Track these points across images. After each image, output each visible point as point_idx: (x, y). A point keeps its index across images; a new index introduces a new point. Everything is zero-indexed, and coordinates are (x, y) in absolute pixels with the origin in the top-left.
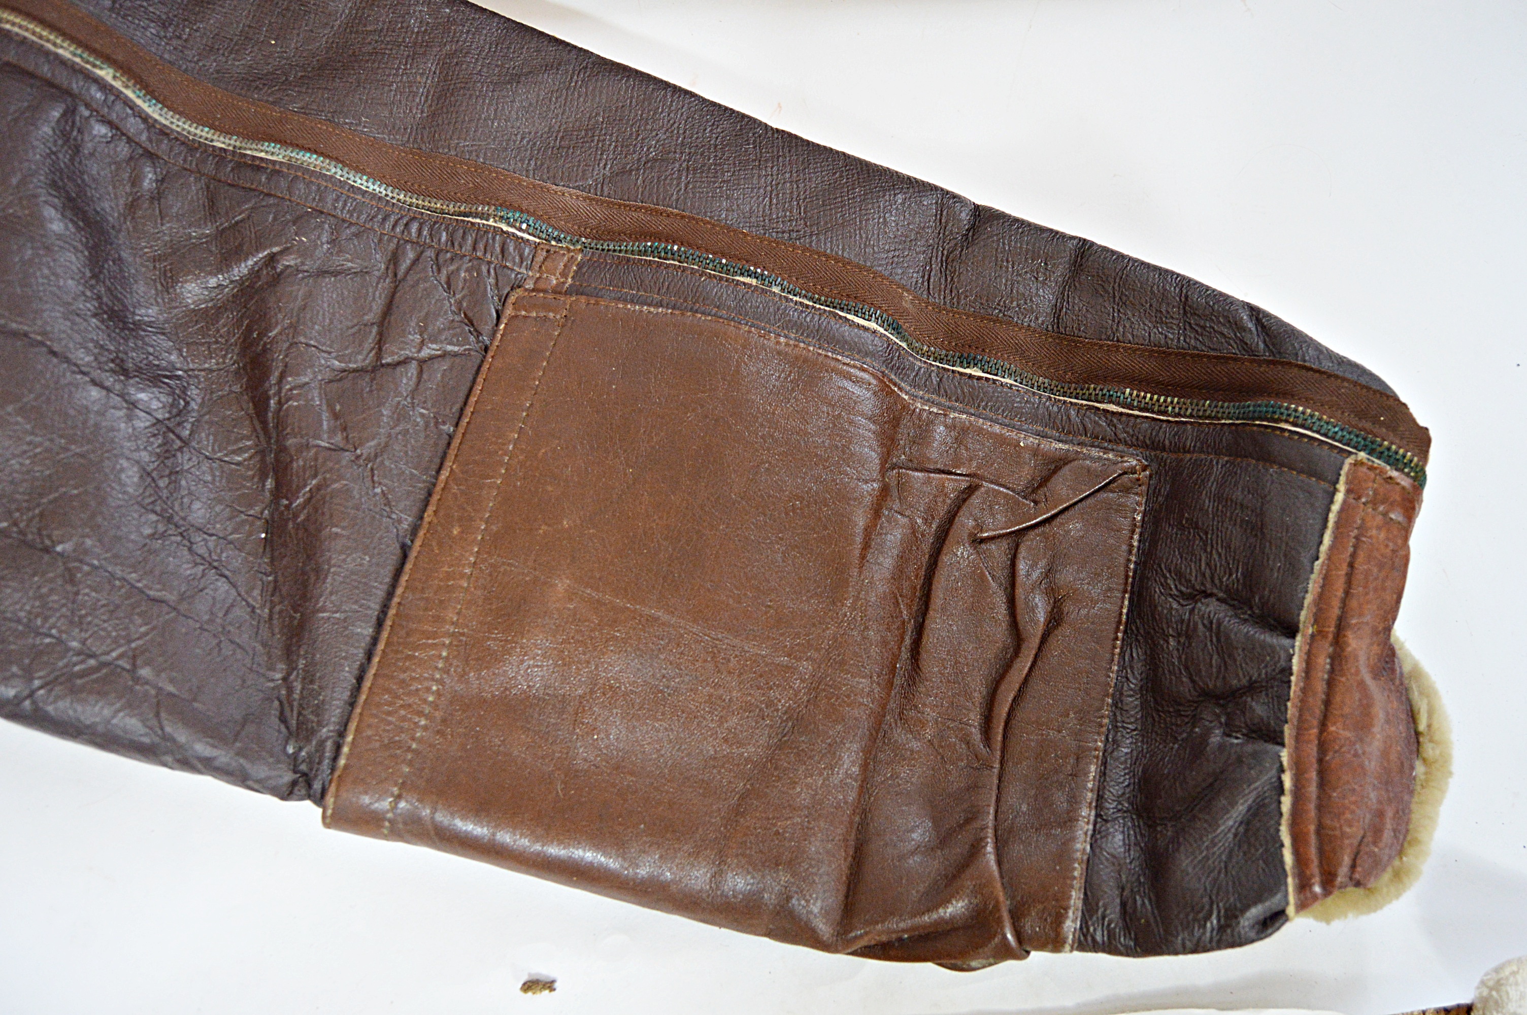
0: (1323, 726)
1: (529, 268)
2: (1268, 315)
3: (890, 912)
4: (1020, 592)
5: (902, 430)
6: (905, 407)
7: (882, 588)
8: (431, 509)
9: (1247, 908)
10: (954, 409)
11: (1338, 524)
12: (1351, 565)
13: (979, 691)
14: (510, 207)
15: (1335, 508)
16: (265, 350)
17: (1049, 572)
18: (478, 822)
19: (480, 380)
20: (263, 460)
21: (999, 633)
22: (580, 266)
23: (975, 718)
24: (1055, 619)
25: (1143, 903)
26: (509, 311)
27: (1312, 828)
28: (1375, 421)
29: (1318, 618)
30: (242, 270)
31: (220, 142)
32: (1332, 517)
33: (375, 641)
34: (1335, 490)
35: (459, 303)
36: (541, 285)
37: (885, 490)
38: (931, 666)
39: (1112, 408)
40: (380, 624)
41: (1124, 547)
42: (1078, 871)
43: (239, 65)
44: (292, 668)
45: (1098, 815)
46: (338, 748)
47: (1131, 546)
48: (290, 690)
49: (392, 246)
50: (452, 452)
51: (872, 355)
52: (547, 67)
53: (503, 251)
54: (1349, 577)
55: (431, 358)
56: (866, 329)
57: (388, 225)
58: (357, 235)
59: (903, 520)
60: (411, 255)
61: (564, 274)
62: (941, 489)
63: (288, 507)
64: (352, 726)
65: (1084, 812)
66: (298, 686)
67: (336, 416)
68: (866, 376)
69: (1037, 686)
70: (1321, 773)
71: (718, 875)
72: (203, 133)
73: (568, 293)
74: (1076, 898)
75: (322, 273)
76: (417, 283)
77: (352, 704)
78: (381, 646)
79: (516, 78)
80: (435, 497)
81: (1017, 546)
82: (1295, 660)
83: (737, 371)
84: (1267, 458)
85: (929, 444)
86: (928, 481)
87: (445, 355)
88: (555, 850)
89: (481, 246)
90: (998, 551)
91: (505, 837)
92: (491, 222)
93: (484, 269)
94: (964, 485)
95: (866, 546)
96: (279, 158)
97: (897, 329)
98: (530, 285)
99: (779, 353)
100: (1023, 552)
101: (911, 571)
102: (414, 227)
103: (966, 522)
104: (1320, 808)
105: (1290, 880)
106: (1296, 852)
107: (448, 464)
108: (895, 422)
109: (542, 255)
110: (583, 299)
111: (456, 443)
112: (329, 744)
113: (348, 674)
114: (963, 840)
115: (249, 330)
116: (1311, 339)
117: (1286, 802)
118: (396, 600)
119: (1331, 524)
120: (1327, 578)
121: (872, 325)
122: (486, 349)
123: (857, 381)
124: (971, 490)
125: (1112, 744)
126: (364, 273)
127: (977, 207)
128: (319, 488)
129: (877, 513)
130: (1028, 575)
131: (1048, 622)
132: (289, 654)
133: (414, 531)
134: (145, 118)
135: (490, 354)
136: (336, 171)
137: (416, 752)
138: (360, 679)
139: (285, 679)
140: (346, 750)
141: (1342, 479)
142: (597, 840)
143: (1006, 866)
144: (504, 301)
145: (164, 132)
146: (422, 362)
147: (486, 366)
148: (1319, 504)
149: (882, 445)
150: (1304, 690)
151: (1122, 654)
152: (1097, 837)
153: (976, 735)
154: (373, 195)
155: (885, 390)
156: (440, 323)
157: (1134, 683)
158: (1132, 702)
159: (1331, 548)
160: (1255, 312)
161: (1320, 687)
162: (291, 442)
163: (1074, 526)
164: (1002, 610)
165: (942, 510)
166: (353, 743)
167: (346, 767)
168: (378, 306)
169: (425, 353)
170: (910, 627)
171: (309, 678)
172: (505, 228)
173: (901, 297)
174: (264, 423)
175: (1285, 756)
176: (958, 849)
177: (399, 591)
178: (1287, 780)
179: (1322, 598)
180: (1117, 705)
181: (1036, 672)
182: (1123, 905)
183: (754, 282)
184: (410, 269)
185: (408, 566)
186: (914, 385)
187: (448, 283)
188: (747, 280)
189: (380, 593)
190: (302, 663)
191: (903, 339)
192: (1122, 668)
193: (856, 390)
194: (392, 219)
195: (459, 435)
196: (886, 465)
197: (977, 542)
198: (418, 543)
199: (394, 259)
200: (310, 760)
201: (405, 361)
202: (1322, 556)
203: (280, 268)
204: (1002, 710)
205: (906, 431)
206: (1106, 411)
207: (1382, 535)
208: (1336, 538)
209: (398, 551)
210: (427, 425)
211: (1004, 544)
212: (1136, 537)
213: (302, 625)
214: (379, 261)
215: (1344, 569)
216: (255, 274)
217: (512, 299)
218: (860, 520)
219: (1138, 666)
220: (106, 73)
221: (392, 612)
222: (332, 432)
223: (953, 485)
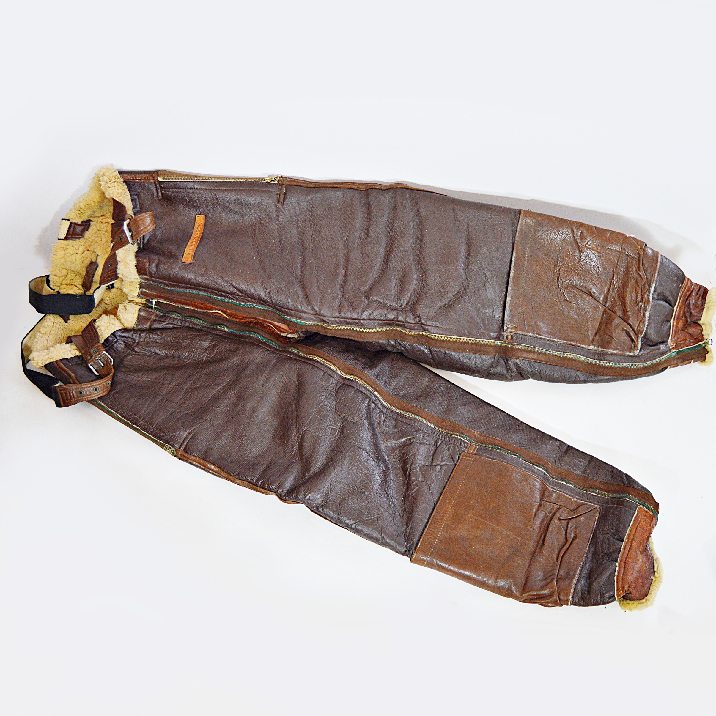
0: (626, 559)
1: (466, 448)
2: (629, 476)
3: (533, 590)
4: (568, 531)
5: (546, 493)
6: (547, 488)
7: (538, 525)
8: (442, 497)
9: (606, 593)
10: (558, 490)
11: (634, 520)
12: (637, 528)
13: (557, 551)
14: (463, 434)
15: (634, 516)
16: (407, 458)
17: (576, 528)
18: (446, 564)
19: (454, 471)
20: (404, 482)
21: (563, 539)
22: (478, 449)
23: (555, 556)
24: (575, 537)
25: (586, 594)
26: (461, 457)
27: (621, 578)
28: (645, 499)
29: (628, 538)
30: (403, 440)
31: (397, 411)
32: (633, 518)
33: (427, 523)
34: (635, 513)
35: (450, 454)
36: (469, 452)
37: (540, 505)
38: (547, 544)
39: (594, 494)
40: (428, 520)
41: (593, 524)
42: (573, 586)
43: (402, 393)
44: (407, 526)
45: (579, 577)
46: (417, 544)
47: (594, 524)
48: (406, 532)
49: (436, 439)
50: (447, 486)
51: (541, 476)
52: (472, 402)
53: (461, 444)
54: (636, 530)
55: (443, 465)
56: (540, 470)
57: (435, 435)
58: (428, 436)
59: (543, 512)
60: (440, 442)
61: (474, 450)
62: (553, 507)
63: (410, 493)
64: (421, 539)
65: (577, 576)
66: (408, 531)
67: (423, 475)
68: (539, 480)
69: (570, 551)
70: (624, 568)
71: (495, 582)
72: (393, 408)
73: (475, 454)
74: (572, 591)
75: (421, 443)
76: (441, 448)
77: (421, 535)
78: (429, 524)
79: (465, 404)
80: (443, 494)
81: (569, 522)
82: (622, 546)
83: (511, 476)
84: (622, 505)
85: (551, 497)
86: (550, 505)
87: (446, 465)
88: (462, 571)
89: (456, 442)
90: (565, 522)
91: (451, 568)
92: (458, 437)
93: (456, 447)
94: (558, 507)
95: (535, 515)
96: (412, 416)
97: (547, 472)
98: (466, 452)
99: (520, 473)
100: (570, 523)
101: (545, 523)
102: (441, 436)
103: (558, 515)
104: (623, 575)
105: (615, 588)
106: (617, 583)
107: (446, 488)
108: (544, 491)
109: (469, 445)
110: (478, 456)
111: (448, 484)
112: (415, 543)
113: (421, 529)
114: (550, 578)
115: (404, 454)
116: (637, 482)
117: (616, 573)
118: (433, 514)
119: (633, 519)
120: (631, 530)
121: (541, 469)
122: (455, 465)
123: (537, 481)
124: (560, 509)
125: (585, 564)
126: (430, 444)
127: (569, 446)
128: (418, 489)
129: (538, 509)
130: (571, 528)
131: (574, 538)
132: (407, 524)
133: (437, 502)
134: (381, 403)
135: (456, 466)
136: (424, 421)
137: (435, 546)
138: (423, 530)
139: (405, 529)
140: (419, 544)
141: (637, 510)
142: (471, 571)
143: (558, 584)
144: (460, 455)
145: (385, 407)
146: (441, 466)
147: (455, 468)
148: (632, 515)
149: (541, 495)
150: (623, 552)
151: (589, 546)
152: (578, 581)
153: (555, 560)
154: (432, 427)
155: (543, 484)
156: (446, 458)
157: (591, 552)
158: (590, 556)
159: (632, 525)
160: (626, 475)
161: (627, 552)
162: (413, 478)
163: (582, 519)
164: (564, 535)
165: (553, 512)
166: (421, 543)
167: (419, 547)
168: (432, 452)
169: (442, 463)
170: (543, 535)
171: (412, 528)
172: (462, 438)
173: (548, 464)
174: (405, 474)
175: (617, 564)
176: (548, 581)
177: (434, 513)
178: (617, 568)
179: (629, 534)
180: (587, 556)
181: (570, 548)
182: (582, 593)
183: (516, 457)
184: (440, 445)
185: (436, 508)
186: (550, 484)
187: (448, 449)
188: (515, 456)
189: (429, 513)
190: (410, 526)
191: (548, 474)
192: (589, 549)
193: (536, 483)
194: (436, 433)
195: (449, 482)
196: (541, 500)
197: (560, 520)
198: (438, 503)
199: (436, 442)
200: (410, 546)
201: (438, 465)
202: (630, 526)
203: (412, 441)
204: (561, 555)
205: (546, 494)
206: (593, 495)
207: (644, 523)
208: (634, 522)
209: (434, 505)
210: (442, 479)
211: (566, 521)
212: (596, 522)
213: (411, 518)
214: (433, 442)
215: (635, 529)
216: (405, 441)
217: (462, 454)
218: (534, 510)
219: (592, 549)
220: (376, 393)
221: (432, 517)
222: (422, 478)
223: (556, 507)
